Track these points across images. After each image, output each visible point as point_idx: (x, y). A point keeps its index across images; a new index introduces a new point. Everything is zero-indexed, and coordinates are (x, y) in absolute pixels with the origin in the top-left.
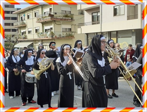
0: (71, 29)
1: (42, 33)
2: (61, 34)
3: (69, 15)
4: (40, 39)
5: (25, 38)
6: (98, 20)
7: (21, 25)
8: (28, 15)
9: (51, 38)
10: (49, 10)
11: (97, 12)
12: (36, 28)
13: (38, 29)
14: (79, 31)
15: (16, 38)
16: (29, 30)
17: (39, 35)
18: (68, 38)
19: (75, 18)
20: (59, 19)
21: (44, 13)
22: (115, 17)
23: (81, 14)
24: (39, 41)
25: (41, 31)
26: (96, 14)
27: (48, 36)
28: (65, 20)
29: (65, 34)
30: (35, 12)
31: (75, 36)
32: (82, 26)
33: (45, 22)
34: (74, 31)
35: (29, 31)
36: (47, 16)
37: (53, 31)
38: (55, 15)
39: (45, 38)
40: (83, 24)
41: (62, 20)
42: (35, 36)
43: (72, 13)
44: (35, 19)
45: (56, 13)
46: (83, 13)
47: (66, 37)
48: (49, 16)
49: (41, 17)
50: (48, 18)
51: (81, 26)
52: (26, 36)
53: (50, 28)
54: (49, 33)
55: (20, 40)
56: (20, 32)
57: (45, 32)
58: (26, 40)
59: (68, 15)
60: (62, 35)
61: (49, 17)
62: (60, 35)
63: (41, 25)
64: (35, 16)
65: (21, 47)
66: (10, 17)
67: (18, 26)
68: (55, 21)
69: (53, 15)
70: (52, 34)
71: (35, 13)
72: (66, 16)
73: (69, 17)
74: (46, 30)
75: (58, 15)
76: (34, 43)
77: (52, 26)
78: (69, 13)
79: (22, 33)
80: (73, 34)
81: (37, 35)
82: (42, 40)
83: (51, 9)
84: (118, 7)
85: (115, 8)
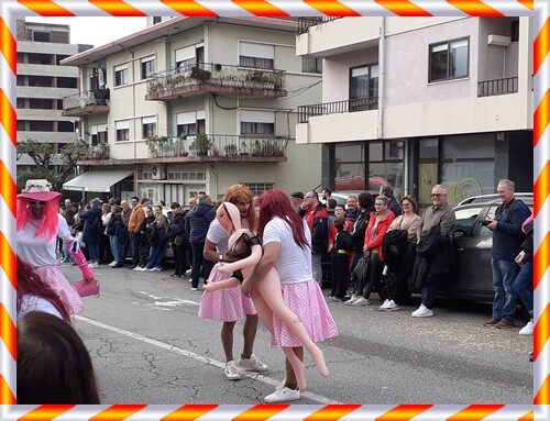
0: (272, 124)
1: (165, 139)
2: (237, 142)
3: (267, 74)
4: (160, 160)
5: (105, 155)
6: (371, 93)
7: (91, 108)
8: (117, 69)
9: (198, 159)
10: (194, 55)
11: (369, 66)
12: (145, 121)
13: (153, 125)
14: (301, 134)
15: (69, 155)
16: (121, 126)
17: (157, 147)
18: (260, 159)
19: (289, 84)
20: (229, 87)
21: (174, 65)
22: (434, 84)
23: (311, 71)
24: (154, 167)
25: (161, 131)
26: (364, 71)
27: (189, 151)
28: (252, 90)
29: (246, 146)
30: (143, 61)
31: (288, 153)
32: (313, 115)
33: (180, 97)
34: (285, 134)
35: (118, 131)
36: (186, 75)
37: (207, 130)
38: (215, 75)
39: (176, 156)
40: (316, 110)
41: (242, 91)
42: (143, 152)
43: (278, 66)
44: (143, 89)
45: (218, 67)
46: (319, 68)
47: (253, 155)
48: (193, 76)
49: (163, 81)
50: (187, 84)
51: (309, 115)
52: (107, 149)
53: (194, 122)
54: (191, 140)
55: (87, 163)
56: (87, 133)
57: (179, 135)
58: (106, 163)
59: (262, 73)
60: (240, 149)
61: (194, 82)
62: (233, 147)
63: (161, 108)
64: (144, 77)
65: (86, 190)
66: (51, 78)
67: (78, 111)
68: (214, 95)
69: (208, 74)
72: (258, 78)
73: (266, 80)
74: (180, 127)
75: (226, 72)
76: (136, 176)
77: (202, 115)
78: (268, 65)
79: (94, 136)
80: (282, 143)
81: (147, 147)
82: (166, 166)
83: (200, 51)
84: (445, 47)
85: (436, 50)
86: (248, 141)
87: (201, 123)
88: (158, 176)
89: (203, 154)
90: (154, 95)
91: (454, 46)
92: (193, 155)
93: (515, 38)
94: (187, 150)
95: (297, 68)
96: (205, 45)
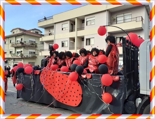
0: (35, 52)
2: (28, 55)
8: (5, 41)
9: (21, 58)
12: (10, 51)
13: (12, 51)
14: (40, 54)
17: (13, 55)
19: (38, 45)
20: (27, 45)
21: (17, 41)
22: (63, 47)
24: (12, 59)
25: (14, 52)
26: (51, 45)
28: (31, 46)
29: (31, 56)
31: (37, 57)
33: (18, 47)
34: (37, 54)
36: (19, 43)
37: (23, 53)
38: (25, 43)
39: (16, 57)
40: (43, 50)
42: (10, 56)
43: (36, 43)
44: (10, 45)
45: (25, 42)
46: (43, 43)
48: (20, 43)
49: (14, 44)
50: (19, 44)
53: (20, 51)
54: (19, 54)
60: (29, 56)
61: (21, 44)
62: (28, 56)
63: (14, 48)
64: (10, 42)
68: (24, 47)
69: (23, 43)
70: (22, 55)
71: (11, 41)
72: (32, 44)
73: (34, 45)
74: (17, 52)
75: (27, 43)
76: (8, 60)
77: (22, 50)
78: (34, 42)
80: (37, 55)
82: (14, 59)
83: (22, 39)
84: (64, 42)
85: (63, 42)
86: (30, 55)
87: (22, 51)
88: (13, 60)
89: (22, 57)
90: (12, 46)
91: (65, 42)
92: (20, 57)
93: (74, 42)
94: (19, 56)
95: (40, 43)
96: (23, 38)
